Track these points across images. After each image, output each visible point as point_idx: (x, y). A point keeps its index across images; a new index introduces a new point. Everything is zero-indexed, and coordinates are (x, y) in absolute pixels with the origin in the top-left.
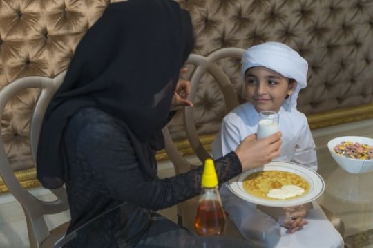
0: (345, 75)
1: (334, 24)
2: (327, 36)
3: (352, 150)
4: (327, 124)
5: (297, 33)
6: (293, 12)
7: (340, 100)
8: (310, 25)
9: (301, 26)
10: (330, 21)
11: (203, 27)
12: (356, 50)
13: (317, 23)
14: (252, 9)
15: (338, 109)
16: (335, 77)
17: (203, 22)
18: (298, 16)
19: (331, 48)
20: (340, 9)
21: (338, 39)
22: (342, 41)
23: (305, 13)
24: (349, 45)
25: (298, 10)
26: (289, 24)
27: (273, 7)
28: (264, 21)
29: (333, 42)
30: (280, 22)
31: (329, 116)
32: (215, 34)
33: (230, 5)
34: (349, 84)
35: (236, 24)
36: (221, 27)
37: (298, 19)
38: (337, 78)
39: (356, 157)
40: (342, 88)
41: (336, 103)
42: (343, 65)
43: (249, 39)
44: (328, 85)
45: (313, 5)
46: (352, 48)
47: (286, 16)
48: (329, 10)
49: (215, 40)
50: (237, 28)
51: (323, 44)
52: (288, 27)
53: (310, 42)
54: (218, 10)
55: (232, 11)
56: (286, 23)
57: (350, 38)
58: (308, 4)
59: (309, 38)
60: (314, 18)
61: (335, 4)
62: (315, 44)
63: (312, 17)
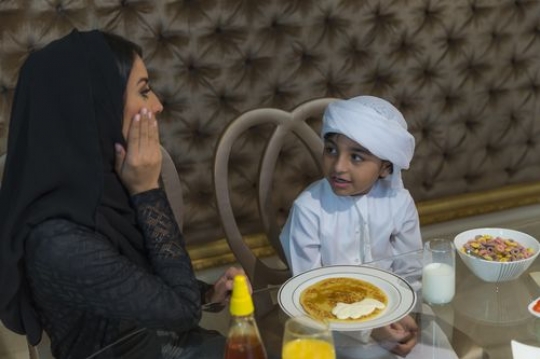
0: (518, 134)
1: (498, 58)
2: (488, 76)
3: (490, 248)
4: (492, 207)
5: (442, 72)
6: (434, 42)
7: (510, 171)
8: (460, 59)
9: (446, 62)
10: (492, 55)
11: (298, 65)
12: (533, 97)
13: (473, 57)
14: (371, 38)
15: (507, 184)
16: (502, 137)
17: (299, 58)
18: (443, 47)
19: (494, 94)
20: (506, 37)
21: (505, 81)
22: (511, 84)
23: (453, 42)
24: (522, 89)
25: (441, 39)
26: (429, 59)
27: (404, 35)
28: (390, 55)
29: (498, 84)
30: (415, 56)
31: (495, 195)
32: (317, 76)
33: (338, 32)
34: (524, 148)
35: (347, 61)
36: (324, 65)
37: (443, 51)
38: (505, 139)
39: (494, 258)
40: (513, 154)
41: (504, 177)
42: (513, 119)
43: (369, 82)
44: (492, 150)
45: (465, 31)
46: (526, 94)
47: (423, 48)
48: (490, 38)
49: (317, 84)
50: (349, 65)
51: (481, 88)
52: (428, 63)
53: (461, 86)
54: (320, 41)
55: (341, 42)
56: (424, 58)
57: (524, 79)
58: (457, 29)
59: (460, 80)
60: (467, 50)
61: (499, 29)
62: (469, 87)
63: (464, 48)
